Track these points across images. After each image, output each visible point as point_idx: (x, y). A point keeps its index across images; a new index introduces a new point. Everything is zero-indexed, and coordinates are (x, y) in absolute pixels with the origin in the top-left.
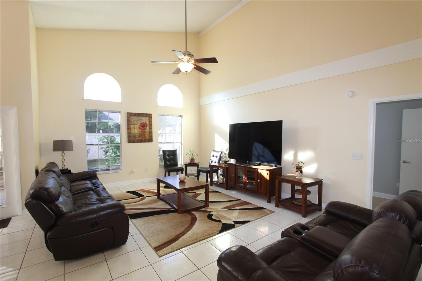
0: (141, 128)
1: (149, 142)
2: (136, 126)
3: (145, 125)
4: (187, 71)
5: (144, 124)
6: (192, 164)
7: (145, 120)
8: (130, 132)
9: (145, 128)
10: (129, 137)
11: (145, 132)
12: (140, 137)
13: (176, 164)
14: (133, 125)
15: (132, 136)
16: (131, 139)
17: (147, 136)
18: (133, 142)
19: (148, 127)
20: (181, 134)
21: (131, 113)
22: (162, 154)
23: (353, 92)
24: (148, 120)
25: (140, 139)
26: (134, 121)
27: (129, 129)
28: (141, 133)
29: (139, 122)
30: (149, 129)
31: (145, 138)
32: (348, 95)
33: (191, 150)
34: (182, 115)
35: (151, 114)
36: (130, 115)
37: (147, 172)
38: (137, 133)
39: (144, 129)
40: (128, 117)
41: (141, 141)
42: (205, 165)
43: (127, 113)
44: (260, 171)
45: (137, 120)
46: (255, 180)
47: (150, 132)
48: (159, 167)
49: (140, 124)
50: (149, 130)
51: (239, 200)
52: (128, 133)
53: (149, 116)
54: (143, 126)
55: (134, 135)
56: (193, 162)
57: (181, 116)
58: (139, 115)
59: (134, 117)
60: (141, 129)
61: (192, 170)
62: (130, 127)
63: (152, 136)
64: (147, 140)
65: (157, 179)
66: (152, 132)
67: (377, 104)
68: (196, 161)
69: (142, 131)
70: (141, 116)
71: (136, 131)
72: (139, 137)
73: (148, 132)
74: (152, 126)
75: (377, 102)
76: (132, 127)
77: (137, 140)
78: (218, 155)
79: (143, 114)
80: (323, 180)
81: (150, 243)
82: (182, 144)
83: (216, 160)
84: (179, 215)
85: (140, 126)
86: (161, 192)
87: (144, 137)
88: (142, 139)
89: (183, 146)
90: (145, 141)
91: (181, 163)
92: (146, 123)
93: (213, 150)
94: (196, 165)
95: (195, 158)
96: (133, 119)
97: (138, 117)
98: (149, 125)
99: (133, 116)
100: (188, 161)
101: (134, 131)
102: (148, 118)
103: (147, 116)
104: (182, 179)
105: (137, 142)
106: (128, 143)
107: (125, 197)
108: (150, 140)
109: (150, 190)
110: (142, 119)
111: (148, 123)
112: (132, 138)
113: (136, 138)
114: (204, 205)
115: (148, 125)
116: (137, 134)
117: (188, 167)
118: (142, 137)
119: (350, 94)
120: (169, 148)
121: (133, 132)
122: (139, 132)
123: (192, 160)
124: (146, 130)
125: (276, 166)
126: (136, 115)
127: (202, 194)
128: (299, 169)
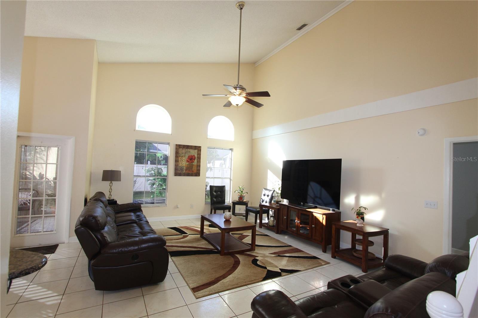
0: (189, 160)
1: (196, 175)
2: (184, 158)
3: (193, 158)
4: (238, 105)
5: (192, 156)
6: (241, 202)
7: (194, 153)
8: (178, 165)
9: (194, 161)
10: (176, 169)
11: (193, 165)
12: (188, 170)
13: (224, 202)
14: (181, 158)
15: (179, 169)
16: (178, 173)
17: (195, 169)
18: (180, 175)
19: (196, 161)
20: (231, 169)
21: (180, 145)
22: (209, 189)
23: (424, 130)
24: (197, 153)
25: (187, 172)
26: (182, 153)
27: (176, 161)
28: (189, 166)
29: (187, 154)
30: (197, 162)
31: (193, 171)
32: (419, 133)
33: (240, 187)
34: (233, 149)
35: (200, 147)
36: (179, 147)
37: (192, 208)
38: (184, 166)
39: (191, 162)
40: (176, 149)
41: (188, 175)
42: (254, 204)
43: (176, 145)
44: (315, 214)
45: (185, 152)
46: (308, 225)
47: (197, 166)
48: (205, 204)
49: (188, 157)
50: (197, 164)
51: (290, 246)
52: (175, 165)
53: (198, 148)
54: (191, 159)
55: (182, 168)
56: (241, 200)
57: (231, 149)
58: (188, 147)
59: (183, 149)
60: (189, 162)
61: (240, 209)
62: (178, 159)
63: (199, 170)
64: (194, 173)
65: (201, 216)
66: (200, 166)
67: (454, 144)
68: (245, 199)
69: (190, 164)
70: (190, 149)
71: (184, 164)
72: (186, 170)
73: (196, 166)
74: (200, 159)
75: (454, 142)
76: (179, 159)
77: (184, 173)
78: (270, 194)
79: (192, 146)
80: (389, 229)
81: (188, 283)
82: (231, 180)
83: (267, 199)
84: (221, 256)
85: (188, 158)
86: (205, 231)
87: (191, 170)
88: (190, 172)
89: (232, 181)
90: (192, 175)
91: (229, 200)
92: (194, 156)
93: (264, 188)
94: (246, 204)
95: (244, 196)
96: (181, 151)
97: (186, 149)
98: (198, 157)
99: (181, 148)
100: (237, 199)
101: (182, 164)
102: (196, 151)
103: (195, 149)
104: (228, 218)
105: (184, 175)
106: (175, 176)
107: (167, 233)
108: (198, 174)
109: (194, 228)
110: (190, 151)
111: (196, 156)
112: (179, 171)
113: (183, 171)
114: (249, 248)
115: (196, 158)
116: (184, 168)
117: (236, 206)
118: (189, 171)
119: (422, 132)
120: (217, 183)
121: (180, 165)
122: (186, 165)
123: (241, 198)
124: (194, 164)
125: (333, 210)
126: (185, 147)
127: (248, 237)
128: (360, 215)
